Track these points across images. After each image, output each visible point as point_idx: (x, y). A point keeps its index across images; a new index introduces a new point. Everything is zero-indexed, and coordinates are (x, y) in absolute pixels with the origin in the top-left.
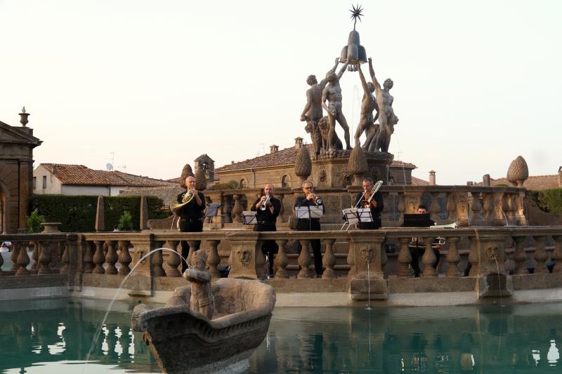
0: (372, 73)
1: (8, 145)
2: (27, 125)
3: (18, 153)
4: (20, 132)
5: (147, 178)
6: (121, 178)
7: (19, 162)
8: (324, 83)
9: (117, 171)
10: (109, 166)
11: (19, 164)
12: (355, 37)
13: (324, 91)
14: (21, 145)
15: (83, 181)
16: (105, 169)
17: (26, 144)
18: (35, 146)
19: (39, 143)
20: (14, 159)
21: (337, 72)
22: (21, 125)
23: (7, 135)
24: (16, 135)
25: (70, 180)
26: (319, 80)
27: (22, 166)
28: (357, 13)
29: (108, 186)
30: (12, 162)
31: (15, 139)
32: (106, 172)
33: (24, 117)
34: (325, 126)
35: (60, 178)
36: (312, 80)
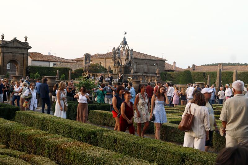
0: (128, 47)
1: (21, 48)
2: (27, 42)
3: (24, 51)
4: (25, 44)
5: (64, 59)
6: (54, 58)
7: (24, 54)
8: (117, 49)
9: (52, 56)
10: (49, 53)
11: (24, 55)
12: (125, 39)
13: (116, 52)
14: (25, 48)
15: (40, 59)
16: (48, 54)
17: (26, 48)
18: (29, 49)
19: (31, 48)
20: (22, 53)
21: (119, 48)
22: (25, 41)
23: (20, 45)
24: (23, 45)
25: (35, 59)
26: (116, 48)
27: (25, 56)
28: (125, 33)
29: (49, 61)
30: (21, 54)
31: (23, 46)
32: (48, 56)
33: (26, 39)
34: (116, 59)
35: (31, 58)
36: (114, 48)
